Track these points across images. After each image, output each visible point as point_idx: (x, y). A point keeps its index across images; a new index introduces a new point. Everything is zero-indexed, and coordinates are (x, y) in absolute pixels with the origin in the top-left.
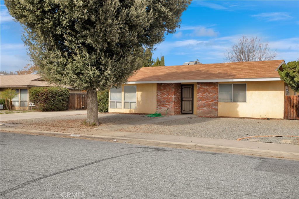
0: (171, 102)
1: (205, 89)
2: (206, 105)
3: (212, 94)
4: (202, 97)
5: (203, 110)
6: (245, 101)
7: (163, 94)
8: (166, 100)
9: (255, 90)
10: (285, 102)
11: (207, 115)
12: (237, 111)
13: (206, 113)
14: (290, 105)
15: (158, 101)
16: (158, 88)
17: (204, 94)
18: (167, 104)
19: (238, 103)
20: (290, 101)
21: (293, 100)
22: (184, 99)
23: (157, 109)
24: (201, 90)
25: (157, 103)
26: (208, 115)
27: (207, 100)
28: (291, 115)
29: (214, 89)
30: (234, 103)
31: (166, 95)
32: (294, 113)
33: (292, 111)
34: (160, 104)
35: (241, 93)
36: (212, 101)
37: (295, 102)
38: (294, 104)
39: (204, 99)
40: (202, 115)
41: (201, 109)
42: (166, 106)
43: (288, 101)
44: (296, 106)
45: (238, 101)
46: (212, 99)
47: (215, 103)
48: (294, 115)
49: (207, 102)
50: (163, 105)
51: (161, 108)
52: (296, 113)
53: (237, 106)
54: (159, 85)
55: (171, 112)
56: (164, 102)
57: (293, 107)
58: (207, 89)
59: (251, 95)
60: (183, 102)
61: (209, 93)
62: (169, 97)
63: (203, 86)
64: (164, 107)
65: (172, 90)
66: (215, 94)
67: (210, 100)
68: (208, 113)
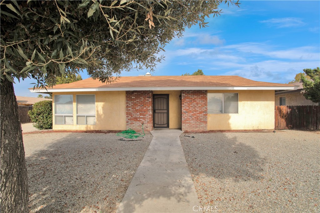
0: (147, 115)
1: (192, 98)
2: (194, 118)
3: (201, 105)
4: (188, 108)
5: (190, 123)
6: (237, 112)
7: (135, 104)
8: (140, 113)
9: (247, 101)
10: (276, 112)
11: (195, 130)
12: (229, 124)
13: (194, 127)
14: (280, 115)
15: (128, 114)
16: (127, 97)
17: (191, 105)
18: (141, 118)
19: (230, 115)
20: (280, 111)
21: (282, 110)
22: (157, 111)
23: (127, 125)
24: (188, 100)
25: (127, 117)
26: (197, 130)
27: (195, 112)
28: (281, 125)
29: (204, 99)
30: (226, 115)
31: (139, 107)
32: (284, 123)
33: (281, 121)
34: (131, 118)
35: (233, 104)
36: (201, 113)
37: (284, 112)
38: (283, 114)
39: (190, 111)
40: (189, 130)
41: (188, 123)
42: (140, 121)
43: (278, 111)
44: (285, 116)
45: (229, 113)
46: (200, 111)
47: (204, 115)
48: (283, 125)
49: (195, 114)
50: (136, 119)
51: (133, 124)
52: (285, 123)
53: (229, 118)
54: (129, 94)
55: (147, 128)
56: (138, 115)
57: (283, 117)
58: (195, 98)
59: (244, 105)
60: (156, 115)
61: (197, 104)
62: (145, 108)
63: (189, 96)
64: (137, 122)
65: (148, 100)
66: (205, 105)
67: (199, 112)
68: (196, 127)
